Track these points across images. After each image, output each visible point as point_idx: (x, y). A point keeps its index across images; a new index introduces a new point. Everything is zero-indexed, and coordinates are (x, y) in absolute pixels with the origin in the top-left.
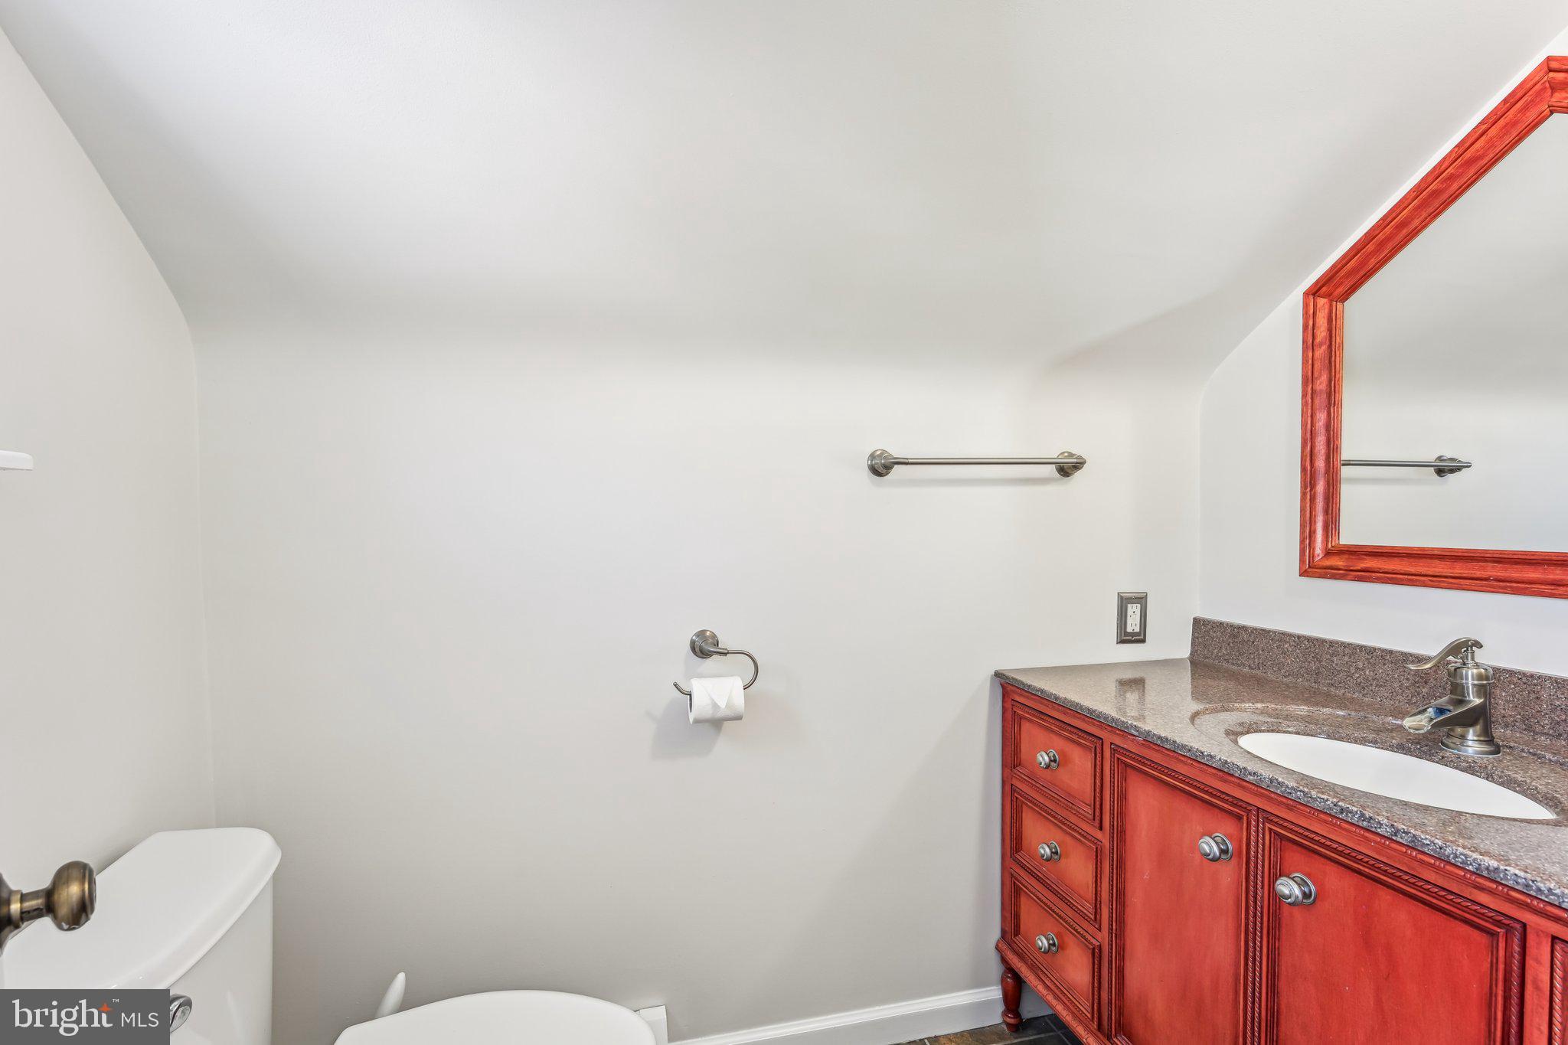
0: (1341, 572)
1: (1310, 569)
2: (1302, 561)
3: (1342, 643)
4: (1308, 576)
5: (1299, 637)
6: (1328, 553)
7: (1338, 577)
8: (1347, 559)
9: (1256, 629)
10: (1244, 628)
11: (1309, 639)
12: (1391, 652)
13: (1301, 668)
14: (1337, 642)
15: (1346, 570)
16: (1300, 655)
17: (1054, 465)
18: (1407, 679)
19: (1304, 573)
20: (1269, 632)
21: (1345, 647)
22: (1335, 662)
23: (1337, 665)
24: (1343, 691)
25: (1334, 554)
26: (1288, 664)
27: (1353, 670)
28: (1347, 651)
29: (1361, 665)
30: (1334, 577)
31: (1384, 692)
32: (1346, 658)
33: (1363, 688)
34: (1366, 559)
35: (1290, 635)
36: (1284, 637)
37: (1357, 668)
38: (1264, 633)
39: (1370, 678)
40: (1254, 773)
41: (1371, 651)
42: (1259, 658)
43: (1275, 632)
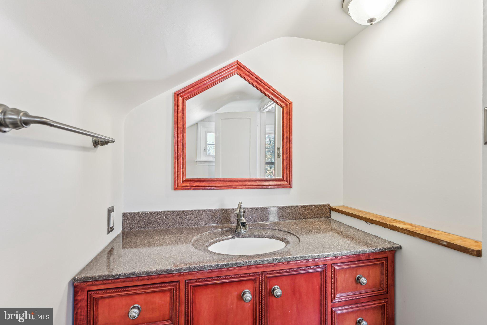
0: (189, 187)
1: (177, 187)
2: (174, 185)
3: (189, 211)
4: (177, 190)
5: (174, 212)
6: (183, 182)
7: (188, 189)
8: (190, 183)
9: (156, 212)
10: (150, 213)
11: (177, 212)
12: (204, 210)
13: (175, 222)
14: (188, 211)
15: (190, 187)
16: (175, 218)
17: (92, 138)
18: (210, 217)
19: (175, 189)
20: (161, 212)
21: (190, 212)
22: (188, 217)
23: (188, 218)
24: (191, 226)
25: (185, 182)
26: (170, 222)
27: (193, 218)
28: (191, 213)
29: (196, 216)
30: (187, 189)
31: (203, 223)
32: (191, 215)
33: (197, 223)
34: (195, 183)
35: (170, 212)
36: (167, 213)
37: (195, 218)
38: (159, 213)
39: (199, 220)
40: (268, 260)
41: (198, 211)
42: (158, 223)
43: (164, 212)
